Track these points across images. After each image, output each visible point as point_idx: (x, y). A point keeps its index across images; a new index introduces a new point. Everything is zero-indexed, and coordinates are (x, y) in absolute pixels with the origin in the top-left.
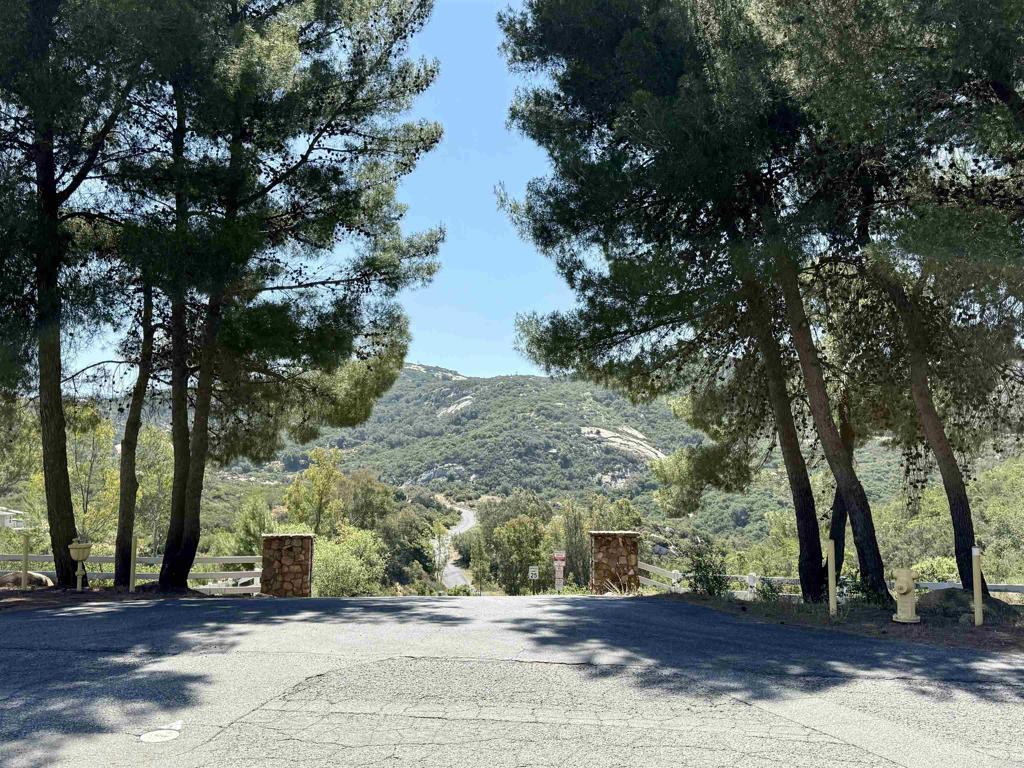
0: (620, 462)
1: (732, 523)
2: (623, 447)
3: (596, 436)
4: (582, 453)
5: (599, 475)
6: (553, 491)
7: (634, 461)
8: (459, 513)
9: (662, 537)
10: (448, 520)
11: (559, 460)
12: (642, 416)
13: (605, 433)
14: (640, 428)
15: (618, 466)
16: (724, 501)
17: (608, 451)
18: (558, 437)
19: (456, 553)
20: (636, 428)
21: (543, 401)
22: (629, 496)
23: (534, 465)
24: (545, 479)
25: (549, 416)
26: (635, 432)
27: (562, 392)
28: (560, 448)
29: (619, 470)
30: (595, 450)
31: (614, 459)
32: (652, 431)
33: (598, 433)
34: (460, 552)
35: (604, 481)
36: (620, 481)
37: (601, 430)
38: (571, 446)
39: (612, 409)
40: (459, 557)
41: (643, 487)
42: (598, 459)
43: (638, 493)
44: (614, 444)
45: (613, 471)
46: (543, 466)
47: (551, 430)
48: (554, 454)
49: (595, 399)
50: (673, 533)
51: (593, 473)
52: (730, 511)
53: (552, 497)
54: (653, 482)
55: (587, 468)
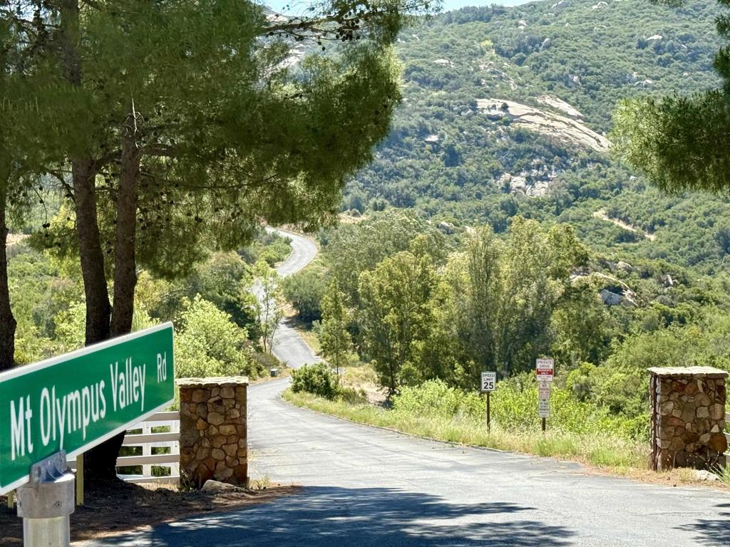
0: (539, 154)
1: (717, 249)
2: (544, 131)
3: (502, 113)
4: (478, 141)
5: (507, 176)
6: (434, 202)
7: (562, 154)
8: (288, 242)
9: (612, 278)
10: (272, 253)
11: (442, 153)
12: (575, 78)
13: (515, 108)
14: (572, 99)
15: (536, 161)
16: (706, 214)
17: (520, 137)
18: (439, 116)
19: (289, 306)
20: (565, 100)
21: (415, 56)
22: (554, 208)
23: (402, 162)
24: (419, 183)
25: (424, 82)
26: (564, 106)
27: (446, 41)
28: (444, 134)
29: (538, 167)
30: (500, 136)
31: (529, 151)
32: (590, 104)
33: (505, 108)
34: (295, 305)
35: (514, 185)
36: (539, 184)
37: (509, 103)
38: (462, 130)
39: (526, 67)
40: (294, 313)
41: (577, 195)
42: (505, 150)
43: (568, 204)
44: (530, 126)
45: (529, 169)
46: (418, 164)
47: (429, 105)
48: (432, 143)
49: (500, 51)
50: (630, 271)
51: (497, 174)
52: (716, 229)
53: (432, 212)
54: (592, 185)
55: (486, 166)
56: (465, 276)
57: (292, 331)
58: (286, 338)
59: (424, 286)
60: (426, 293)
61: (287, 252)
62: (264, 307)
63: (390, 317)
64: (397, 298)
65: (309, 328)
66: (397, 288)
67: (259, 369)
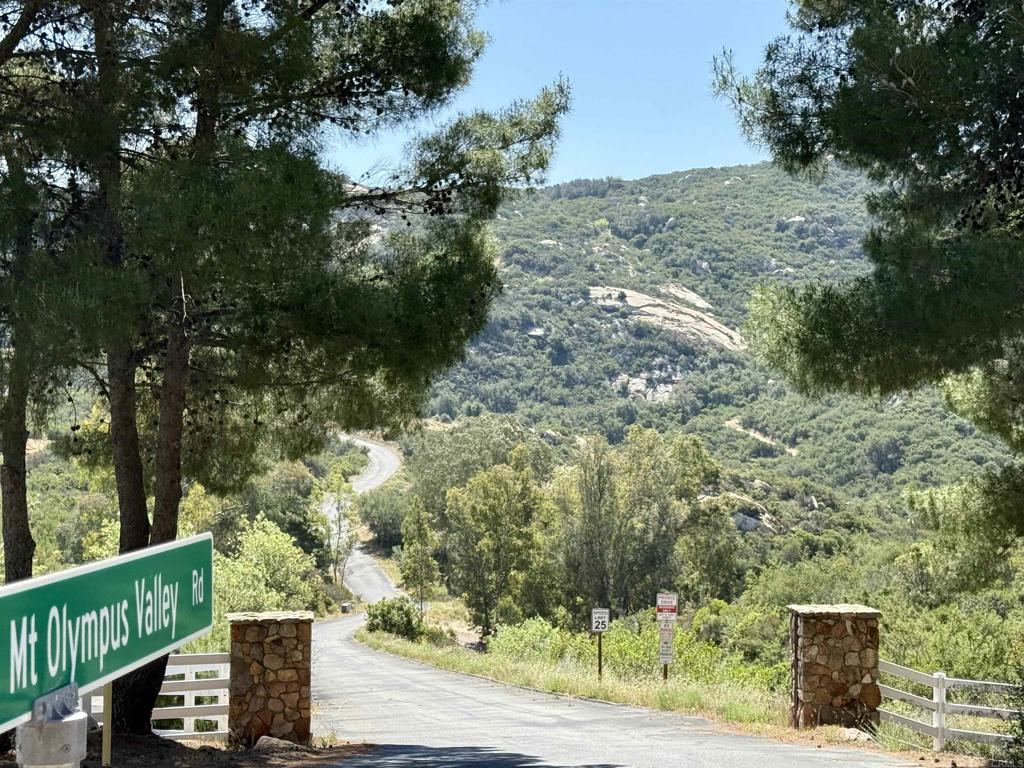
0: (661, 352)
1: (870, 466)
2: (668, 326)
3: (619, 304)
4: (591, 336)
5: (624, 377)
6: (538, 406)
7: (689, 352)
8: (365, 451)
9: (748, 499)
10: (346, 466)
11: (548, 350)
12: (705, 265)
13: (635, 298)
14: (701, 289)
15: (658, 360)
16: (856, 426)
17: (640, 332)
18: (545, 306)
19: (365, 528)
20: (693, 289)
21: (517, 236)
22: (679, 416)
23: (501, 359)
24: (521, 385)
25: (528, 266)
26: (692, 297)
27: (554, 218)
28: (550, 327)
29: (661, 367)
30: (616, 331)
31: (651, 348)
32: (722, 295)
33: (622, 297)
34: (373, 527)
35: (632, 388)
36: (662, 388)
37: (628, 292)
38: (571, 323)
39: (647, 251)
40: (371, 536)
41: (706, 400)
42: (622, 347)
43: (696, 411)
44: (651, 319)
45: (650, 369)
46: (520, 361)
47: (534, 292)
48: (537, 338)
49: (616, 232)
50: (768, 491)
51: (612, 374)
52: (868, 443)
53: (536, 419)
54: (723, 390)
55: (600, 365)
56: (575, 495)
57: (369, 558)
58: (362, 566)
59: (525, 507)
60: (527, 515)
61: (364, 464)
62: (335, 528)
63: (486, 542)
64: (493, 521)
65: (388, 555)
66: (493, 508)
67: (328, 604)
